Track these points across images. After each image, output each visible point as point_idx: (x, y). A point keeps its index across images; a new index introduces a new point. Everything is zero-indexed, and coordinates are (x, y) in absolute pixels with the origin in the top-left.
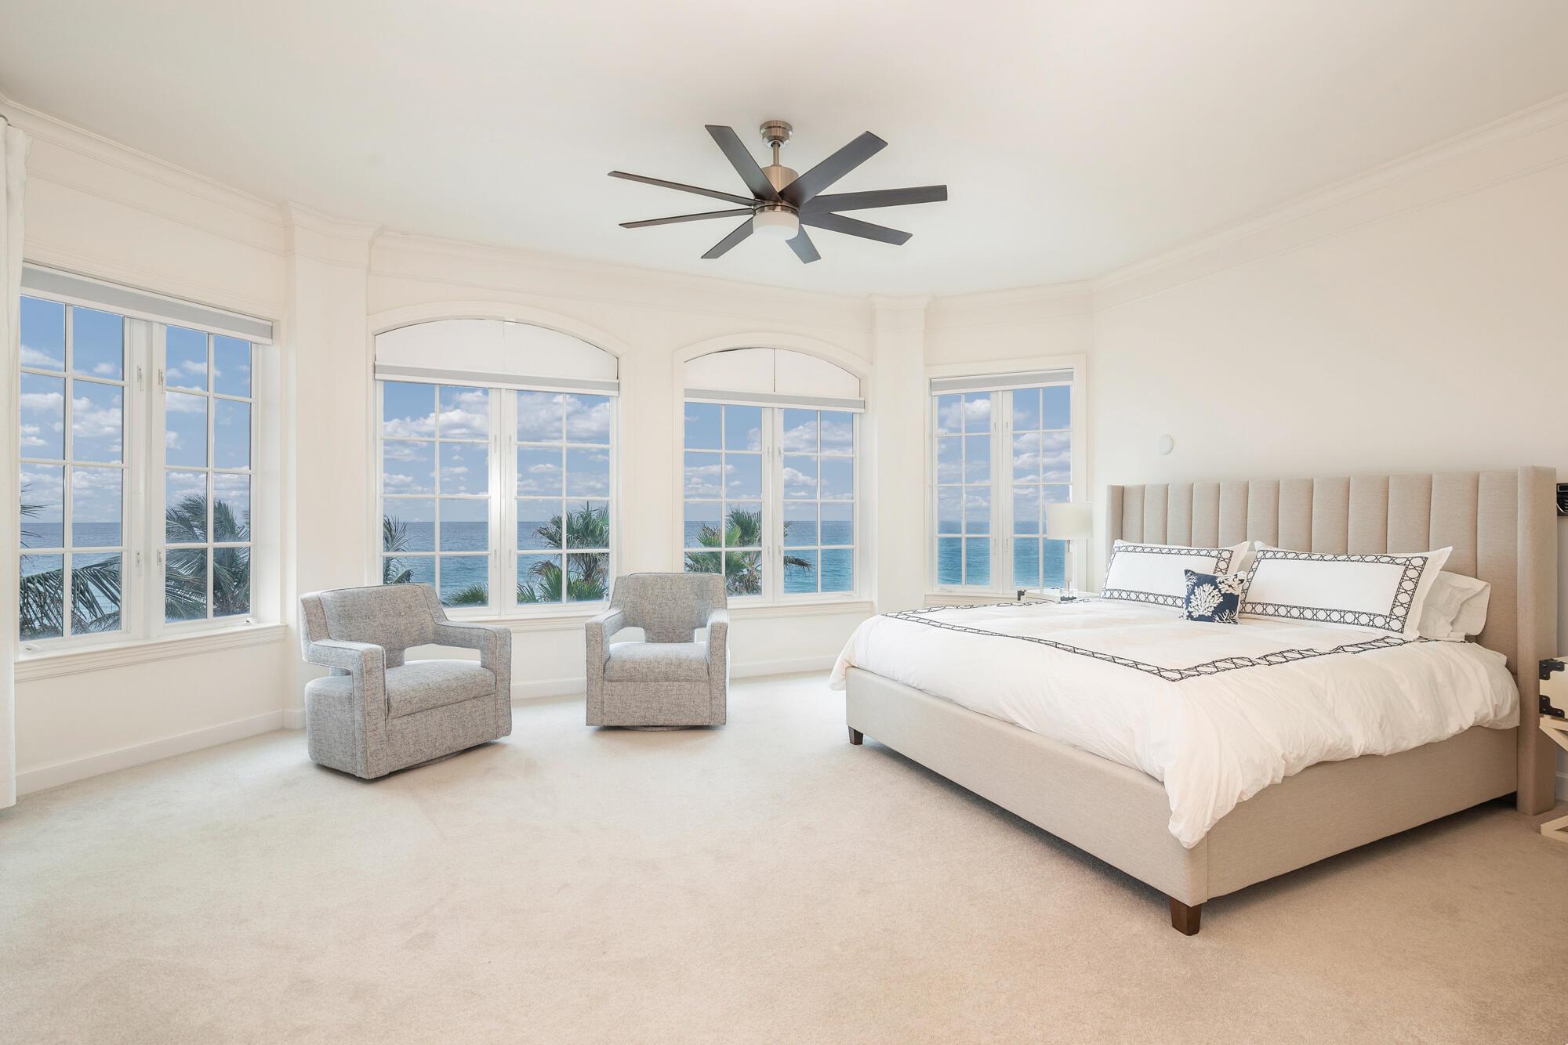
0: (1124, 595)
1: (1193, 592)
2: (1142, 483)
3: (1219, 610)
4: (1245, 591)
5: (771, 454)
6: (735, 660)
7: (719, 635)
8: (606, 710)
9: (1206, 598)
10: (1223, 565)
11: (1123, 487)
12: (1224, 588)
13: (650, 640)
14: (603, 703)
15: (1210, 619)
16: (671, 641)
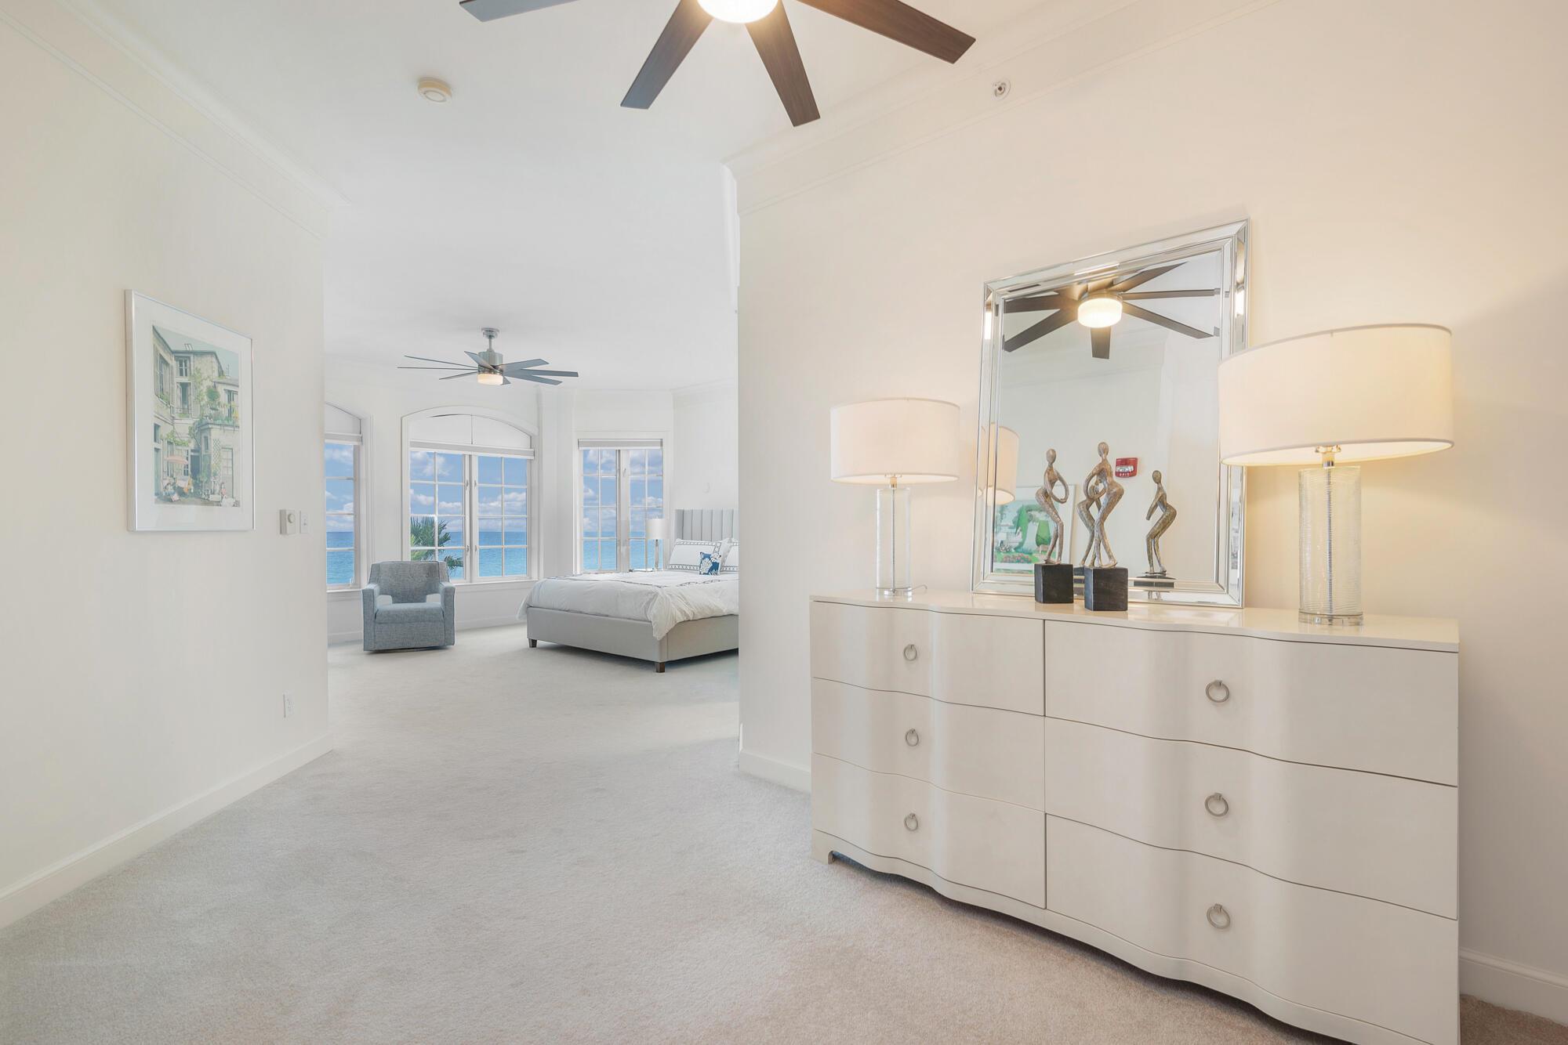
0: (681, 567)
1: (701, 562)
2: (701, 509)
3: (711, 570)
4: (723, 561)
5: (473, 482)
6: (461, 614)
7: (449, 594)
8: (377, 640)
9: (707, 565)
10: (717, 549)
11: (683, 511)
12: (713, 560)
13: (395, 602)
14: (375, 636)
15: (708, 574)
16: (412, 602)
